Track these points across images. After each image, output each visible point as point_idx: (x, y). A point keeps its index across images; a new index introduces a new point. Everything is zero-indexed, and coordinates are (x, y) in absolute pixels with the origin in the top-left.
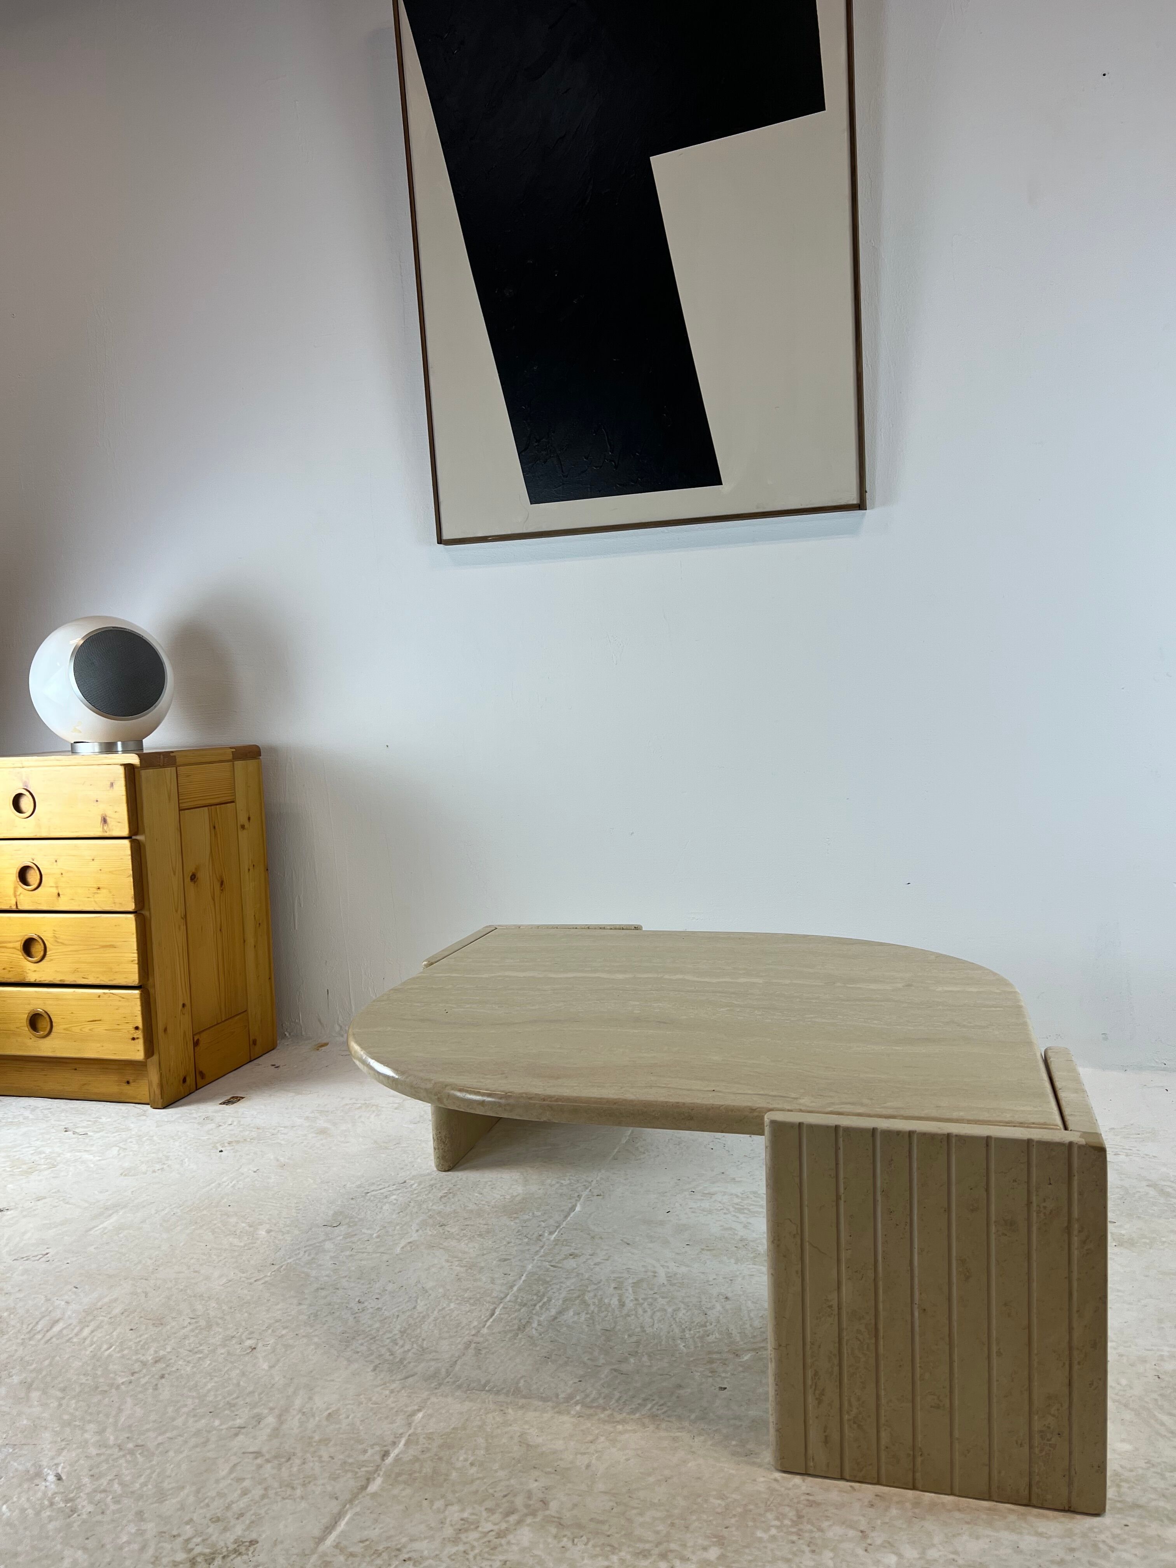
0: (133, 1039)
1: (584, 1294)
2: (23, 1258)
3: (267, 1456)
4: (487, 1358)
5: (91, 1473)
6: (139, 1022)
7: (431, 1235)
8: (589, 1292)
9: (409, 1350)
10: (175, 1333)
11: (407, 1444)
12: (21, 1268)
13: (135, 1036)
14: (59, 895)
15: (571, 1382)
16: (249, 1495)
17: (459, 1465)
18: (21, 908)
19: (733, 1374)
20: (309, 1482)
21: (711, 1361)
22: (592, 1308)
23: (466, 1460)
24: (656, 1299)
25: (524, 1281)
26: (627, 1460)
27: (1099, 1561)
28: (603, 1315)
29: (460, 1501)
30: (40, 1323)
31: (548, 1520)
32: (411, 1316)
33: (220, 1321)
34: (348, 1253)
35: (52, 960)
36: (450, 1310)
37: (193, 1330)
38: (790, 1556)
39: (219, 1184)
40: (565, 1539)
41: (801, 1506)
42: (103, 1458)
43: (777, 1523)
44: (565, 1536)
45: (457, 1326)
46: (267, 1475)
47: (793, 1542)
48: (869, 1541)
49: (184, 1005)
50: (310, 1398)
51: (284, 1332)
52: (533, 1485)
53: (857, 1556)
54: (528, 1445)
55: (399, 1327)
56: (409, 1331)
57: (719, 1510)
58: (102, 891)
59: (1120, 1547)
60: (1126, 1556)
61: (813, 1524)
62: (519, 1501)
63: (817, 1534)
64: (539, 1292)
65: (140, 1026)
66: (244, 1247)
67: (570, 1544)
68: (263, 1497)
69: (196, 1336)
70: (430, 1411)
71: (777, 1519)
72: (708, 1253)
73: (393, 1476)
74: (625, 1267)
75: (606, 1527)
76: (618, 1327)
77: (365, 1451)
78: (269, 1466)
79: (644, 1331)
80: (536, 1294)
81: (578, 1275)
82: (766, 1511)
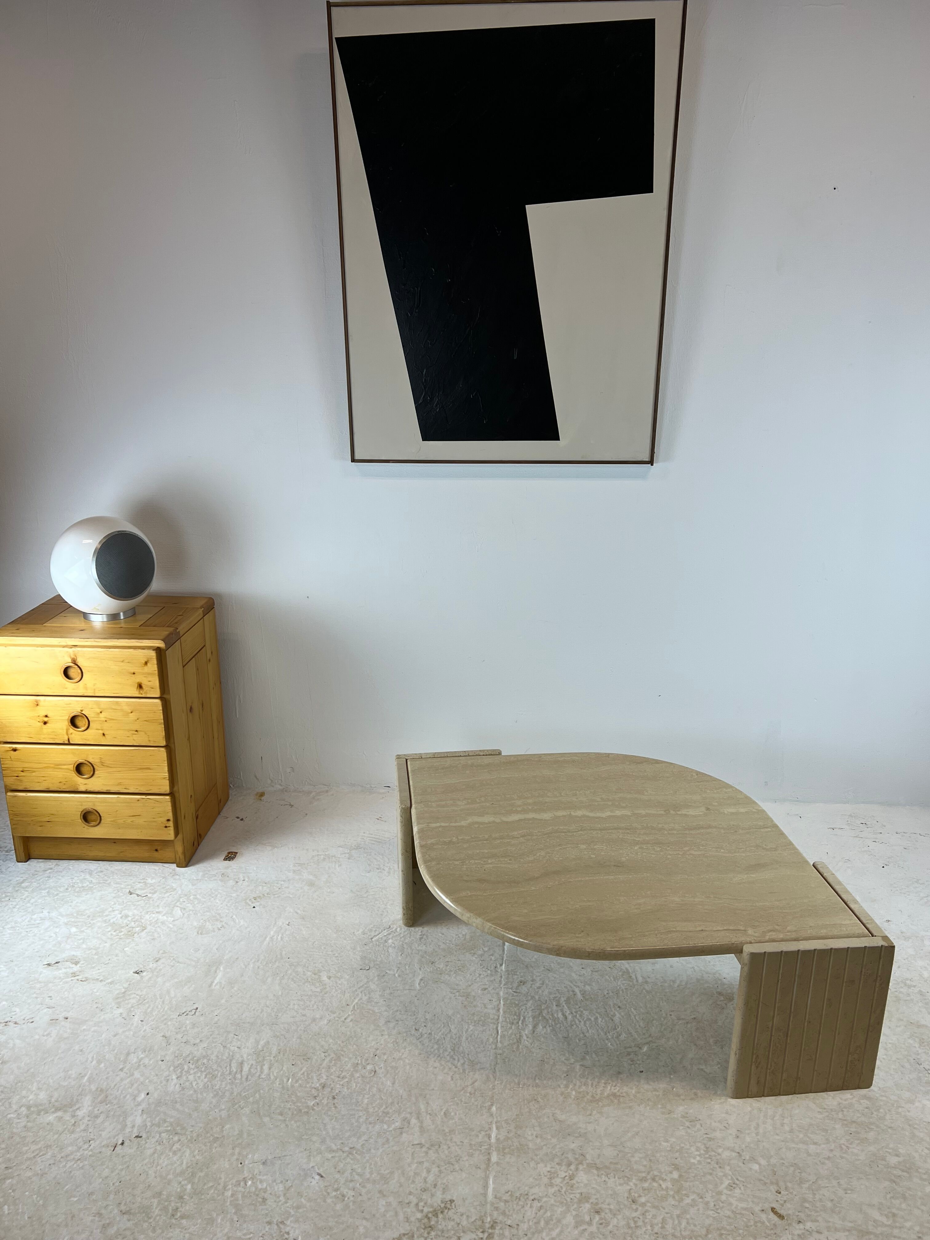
0: (166, 827)
1: (541, 1012)
2: (183, 1013)
3: (427, 1146)
4: (510, 1065)
5: (337, 1170)
6: (170, 816)
7: (430, 972)
8: (543, 1010)
9: (464, 1063)
10: (321, 1065)
11: (497, 1128)
12: (188, 1022)
13: (168, 825)
14: (104, 734)
15: (563, 1077)
16: (432, 1172)
17: (530, 1138)
18: (71, 742)
19: (643, 1061)
20: (459, 1160)
21: (629, 1054)
22: (550, 1021)
23: (532, 1135)
24: (582, 1012)
25: (504, 1005)
26: (613, 1124)
27: (844, 1155)
28: (558, 1026)
29: (542, 1160)
30: (232, 1065)
31: (589, 1165)
32: (451, 1037)
33: (342, 1053)
34: (388, 991)
35: (99, 777)
36: (472, 1030)
37: (330, 1061)
38: (711, 1171)
39: (271, 938)
40: (603, 1176)
41: (705, 1142)
42: (337, 1159)
43: (698, 1153)
44: (602, 1174)
45: (482, 1043)
46: (434, 1158)
47: (710, 1163)
48: (743, 1158)
49: (191, 796)
50: (428, 1103)
51: (385, 1057)
52: (573, 1146)
53: (740, 1167)
54: (560, 1121)
55: (449, 1046)
56: (456, 1049)
57: (668, 1149)
58: (139, 733)
59: (851, 1146)
60: (855, 1151)
61: (714, 1151)
62: (570, 1156)
63: (719, 1157)
64: (516, 1013)
65: (171, 819)
66: (321, 992)
67: (607, 1180)
68: (440, 1172)
69: (335, 1065)
70: (498, 1105)
71: (697, 1150)
72: (597, 974)
73: (501, 1149)
74: (555, 989)
75: (619, 1166)
76: (570, 1035)
77: (477, 1136)
78: (431, 1152)
79: (585, 1036)
80: (515, 1015)
81: (533, 997)
82: (691, 1146)
